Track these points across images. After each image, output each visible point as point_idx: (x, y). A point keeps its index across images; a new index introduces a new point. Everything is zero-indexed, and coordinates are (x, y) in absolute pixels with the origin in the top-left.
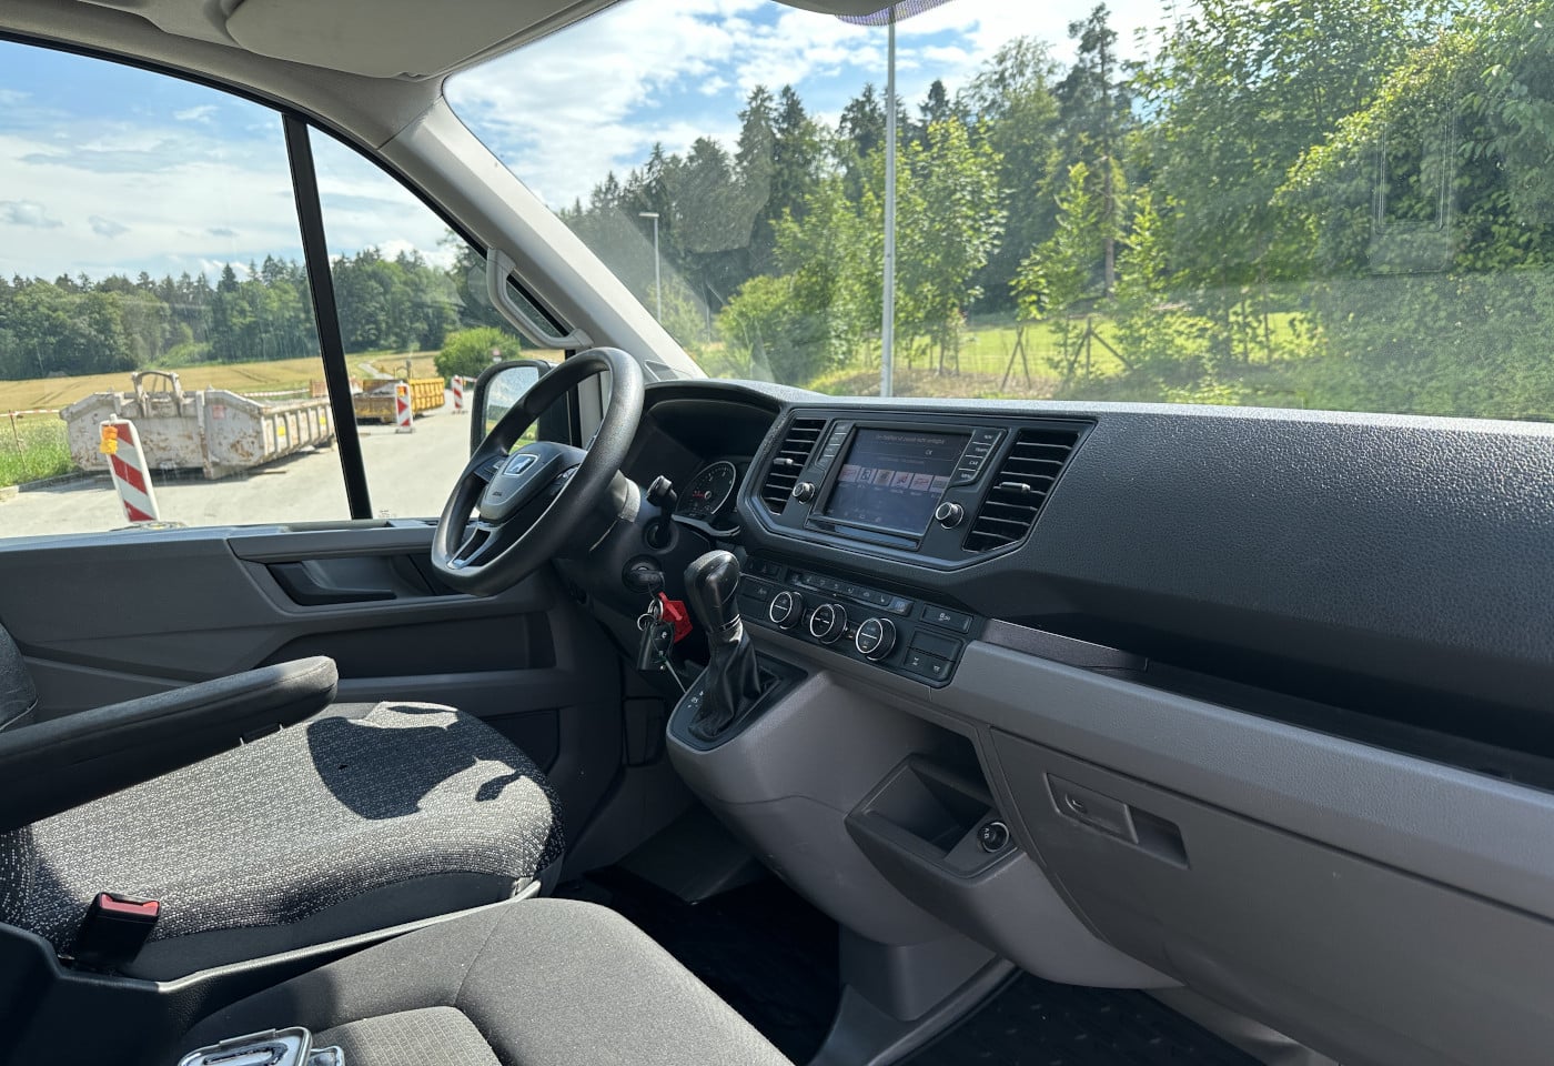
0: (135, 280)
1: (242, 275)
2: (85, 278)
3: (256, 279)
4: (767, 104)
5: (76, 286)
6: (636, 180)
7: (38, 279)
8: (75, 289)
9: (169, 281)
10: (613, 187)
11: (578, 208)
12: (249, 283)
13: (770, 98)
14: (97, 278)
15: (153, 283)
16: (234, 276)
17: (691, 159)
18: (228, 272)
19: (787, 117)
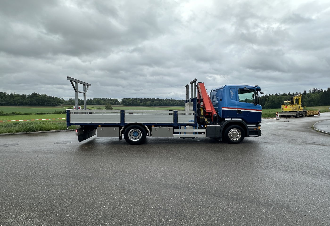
0: (287, 94)
1: (308, 92)
2: (279, 94)
3: (310, 92)
5: (278, 95)
7: (272, 94)
8: (278, 96)
9: (294, 93)
12: (309, 93)
14: (281, 94)
15: (291, 94)
16: (306, 92)
18: (305, 92)
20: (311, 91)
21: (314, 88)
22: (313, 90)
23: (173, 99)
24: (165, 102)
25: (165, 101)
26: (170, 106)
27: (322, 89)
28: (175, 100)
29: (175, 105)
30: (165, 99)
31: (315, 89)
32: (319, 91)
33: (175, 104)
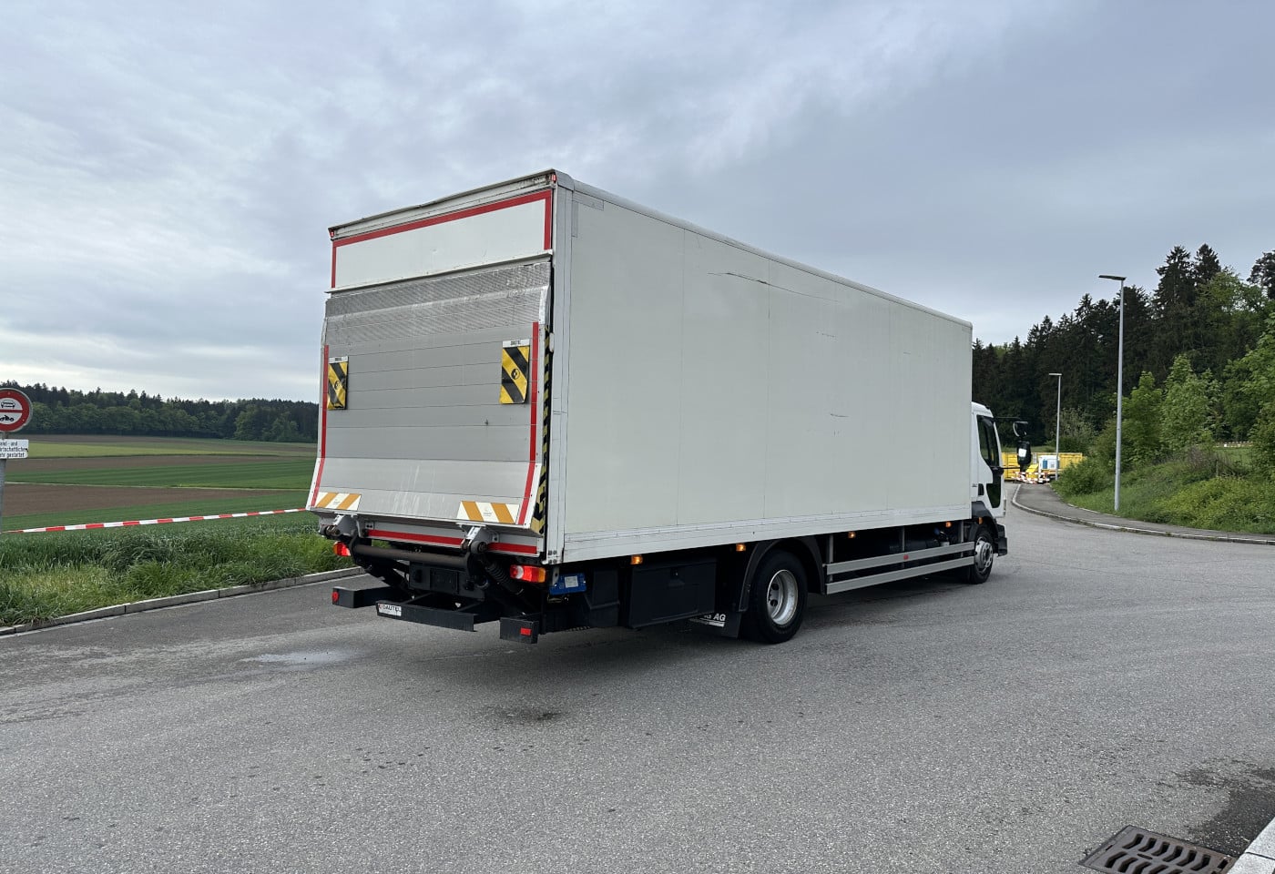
4: (1186, 260)
6: (1066, 321)
10: (1047, 326)
11: (1017, 344)
13: (1188, 256)
17: (1117, 303)
19: (1200, 269)
23: (144, 395)
24: (88, 409)
25: (91, 405)
26: (124, 433)
28: (157, 401)
29: (161, 427)
30: (91, 394)
33: (161, 422)
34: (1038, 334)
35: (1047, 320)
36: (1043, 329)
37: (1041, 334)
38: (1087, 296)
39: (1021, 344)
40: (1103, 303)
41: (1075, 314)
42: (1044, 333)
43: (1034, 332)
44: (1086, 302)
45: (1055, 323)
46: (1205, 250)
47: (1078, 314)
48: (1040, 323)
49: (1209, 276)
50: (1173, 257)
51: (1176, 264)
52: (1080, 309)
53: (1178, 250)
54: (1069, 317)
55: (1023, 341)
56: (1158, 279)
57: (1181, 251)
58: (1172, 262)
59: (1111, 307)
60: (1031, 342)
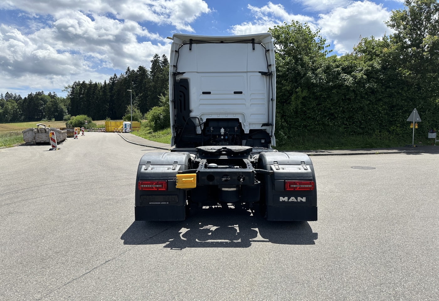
4: (159, 58)
6: (122, 76)
10: (116, 77)
17: (138, 71)
19: (164, 62)
20: (4, 96)
21: (7, 93)
22: (6, 95)
27: (19, 95)
31: (10, 93)
32: (15, 98)
34: (112, 80)
35: (115, 75)
36: (114, 78)
37: (113, 80)
38: (129, 67)
39: (107, 83)
40: (133, 70)
41: (125, 74)
42: (114, 80)
43: (111, 79)
44: (128, 70)
45: (118, 76)
46: (164, 56)
47: (126, 74)
48: (113, 76)
49: (166, 65)
50: (155, 57)
51: (156, 59)
52: (127, 72)
53: (156, 55)
54: (123, 74)
55: (108, 82)
56: (151, 64)
57: (158, 56)
58: (155, 59)
59: (136, 73)
60: (110, 82)
